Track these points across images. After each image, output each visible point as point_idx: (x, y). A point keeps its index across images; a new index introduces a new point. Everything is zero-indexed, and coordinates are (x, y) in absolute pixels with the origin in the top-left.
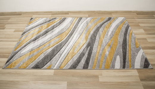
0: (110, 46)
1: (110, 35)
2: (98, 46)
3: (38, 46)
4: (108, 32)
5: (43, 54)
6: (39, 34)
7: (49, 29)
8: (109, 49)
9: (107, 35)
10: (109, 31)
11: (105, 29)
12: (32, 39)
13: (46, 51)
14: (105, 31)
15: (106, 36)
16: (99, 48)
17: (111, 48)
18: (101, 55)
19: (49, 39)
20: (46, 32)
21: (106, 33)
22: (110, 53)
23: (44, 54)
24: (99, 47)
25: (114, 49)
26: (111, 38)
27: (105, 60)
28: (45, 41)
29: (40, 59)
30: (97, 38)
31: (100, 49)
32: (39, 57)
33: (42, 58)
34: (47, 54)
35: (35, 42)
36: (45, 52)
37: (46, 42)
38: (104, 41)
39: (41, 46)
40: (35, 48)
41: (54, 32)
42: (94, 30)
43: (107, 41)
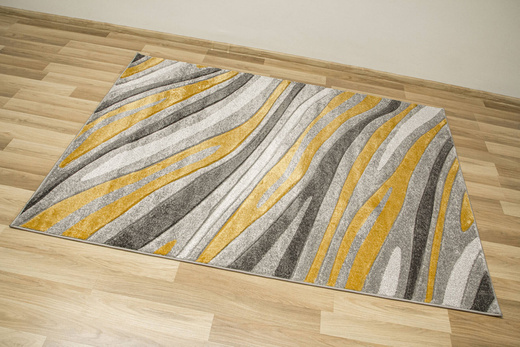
0: (376, 205)
1: (385, 167)
2: (338, 200)
3: (143, 165)
4: (379, 156)
5: (153, 195)
6: (153, 119)
7: (191, 108)
8: (373, 217)
9: (376, 163)
10: (383, 150)
11: (374, 141)
12: (128, 133)
13: (166, 187)
14: (370, 148)
15: (371, 169)
16: (341, 209)
17: (381, 214)
18: (342, 234)
19: (183, 146)
20: (179, 117)
21: (373, 158)
22: (373, 232)
23: (158, 197)
24: (341, 203)
25: (389, 222)
26: (387, 177)
27: (351, 256)
28: (169, 148)
29: (141, 215)
30: (339, 170)
31: (343, 213)
32: (137, 205)
33: (146, 212)
34: (166, 197)
35: (133, 147)
36: (161, 190)
37: (170, 152)
38: (360, 186)
39: (153, 164)
40: (130, 170)
41: (203, 122)
42: (336, 137)
43: (372, 188)
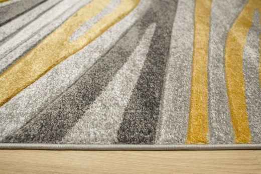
8: (253, 36)
16: (203, 32)
24: (199, 26)
31: (208, 36)
38: (216, 10)
